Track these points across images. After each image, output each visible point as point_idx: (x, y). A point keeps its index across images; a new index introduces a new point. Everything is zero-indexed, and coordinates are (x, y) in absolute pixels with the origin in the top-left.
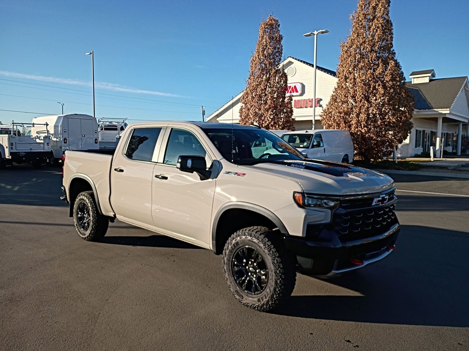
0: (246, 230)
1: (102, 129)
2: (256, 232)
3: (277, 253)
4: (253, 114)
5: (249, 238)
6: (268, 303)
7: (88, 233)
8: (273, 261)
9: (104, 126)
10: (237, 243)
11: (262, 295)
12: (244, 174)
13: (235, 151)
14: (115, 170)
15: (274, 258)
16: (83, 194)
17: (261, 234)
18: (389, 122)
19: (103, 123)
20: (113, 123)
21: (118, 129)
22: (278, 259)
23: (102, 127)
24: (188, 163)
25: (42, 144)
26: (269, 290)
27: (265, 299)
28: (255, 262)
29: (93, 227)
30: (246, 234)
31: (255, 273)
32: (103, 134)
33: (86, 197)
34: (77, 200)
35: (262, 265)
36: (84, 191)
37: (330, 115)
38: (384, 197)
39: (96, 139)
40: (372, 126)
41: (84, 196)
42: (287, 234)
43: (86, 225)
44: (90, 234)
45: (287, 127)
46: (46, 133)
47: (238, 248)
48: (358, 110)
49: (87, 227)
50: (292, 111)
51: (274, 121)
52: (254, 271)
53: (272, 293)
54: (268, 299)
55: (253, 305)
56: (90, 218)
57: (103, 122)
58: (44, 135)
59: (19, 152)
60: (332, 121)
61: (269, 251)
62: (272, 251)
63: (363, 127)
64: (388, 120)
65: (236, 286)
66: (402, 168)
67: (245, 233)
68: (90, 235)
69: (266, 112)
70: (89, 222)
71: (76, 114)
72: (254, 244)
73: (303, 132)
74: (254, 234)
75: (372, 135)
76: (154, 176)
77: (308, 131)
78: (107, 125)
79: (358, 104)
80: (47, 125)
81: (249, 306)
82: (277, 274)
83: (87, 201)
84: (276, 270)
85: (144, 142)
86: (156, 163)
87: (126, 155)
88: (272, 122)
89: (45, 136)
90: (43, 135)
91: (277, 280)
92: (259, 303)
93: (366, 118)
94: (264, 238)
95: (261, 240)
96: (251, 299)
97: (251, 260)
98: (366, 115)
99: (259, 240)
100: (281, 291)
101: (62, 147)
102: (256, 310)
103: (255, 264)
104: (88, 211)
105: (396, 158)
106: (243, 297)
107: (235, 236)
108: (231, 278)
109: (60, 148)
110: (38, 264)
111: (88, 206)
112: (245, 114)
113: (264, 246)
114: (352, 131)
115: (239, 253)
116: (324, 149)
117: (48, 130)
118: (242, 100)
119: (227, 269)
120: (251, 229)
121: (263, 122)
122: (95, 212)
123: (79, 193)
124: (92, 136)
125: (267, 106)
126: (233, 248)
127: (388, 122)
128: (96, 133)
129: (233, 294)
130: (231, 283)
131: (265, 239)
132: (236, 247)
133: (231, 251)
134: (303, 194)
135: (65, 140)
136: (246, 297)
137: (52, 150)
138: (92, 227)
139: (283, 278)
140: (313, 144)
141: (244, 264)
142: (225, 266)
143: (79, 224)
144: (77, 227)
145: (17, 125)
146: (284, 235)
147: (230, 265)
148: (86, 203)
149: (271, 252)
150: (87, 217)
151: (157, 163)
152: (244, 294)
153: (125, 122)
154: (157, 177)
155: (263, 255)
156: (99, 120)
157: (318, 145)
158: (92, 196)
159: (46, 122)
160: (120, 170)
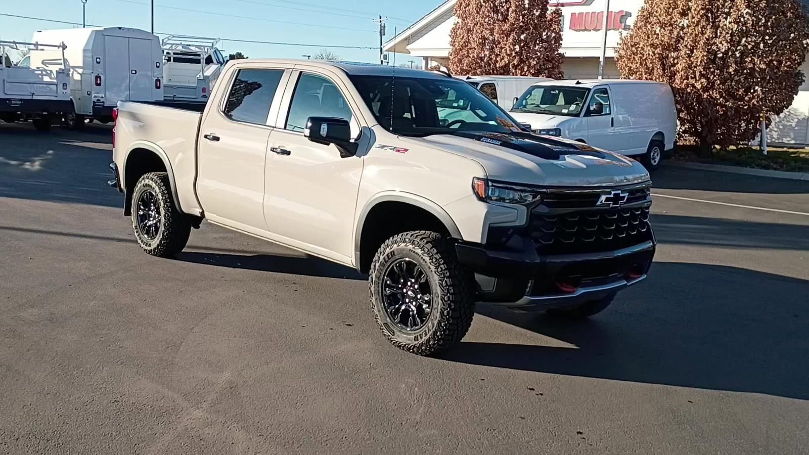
0: (407, 234)
1: (169, 60)
2: (421, 239)
3: (447, 271)
4: (478, 42)
5: (410, 246)
6: (429, 343)
7: (155, 243)
8: (440, 282)
9: (174, 54)
10: (393, 253)
11: (421, 331)
12: (406, 150)
13: (409, 114)
14: (206, 137)
15: (442, 278)
16: (150, 177)
17: (427, 243)
18: (753, 69)
19: (172, 47)
20: (190, 47)
21: (201, 60)
22: (448, 280)
23: (169, 55)
24: (322, 129)
25: (55, 84)
26: (432, 324)
27: (425, 336)
28: (416, 283)
29: (165, 235)
30: (407, 240)
31: (415, 299)
32: (170, 69)
33: (156, 183)
34: (139, 185)
35: (425, 288)
36: (151, 172)
37: (634, 49)
38: (619, 194)
39: (158, 80)
40: (717, 76)
41: (152, 180)
42: (460, 240)
43: (152, 229)
44: (158, 245)
45: (546, 71)
46: (61, 64)
47: (394, 260)
48: (692, 41)
49: (154, 233)
50: (558, 39)
51: (520, 58)
52: (414, 296)
53: (435, 329)
54: (429, 337)
55: (407, 346)
56: (160, 217)
57: (170, 46)
58: (57, 68)
59: (9, 100)
60: (637, 63)
61: (437, 268)
62: (441, 268)
63: (698, 78)
64: (751, 66)
65: (385, 316)
66: (775, 166)
67: (405, 239)
68: (160, 247)
69: (503, 37)
70: (159, 225)
71: (120, 28)
72: (416, 255)
73: (571, 83)
74: (418, 241)
75: (715, 95)
76: (269, 149)
77: (580, 81)
78: (179, 52)
79: (692, 29)
80: (64, 47)
81: (402, 346)
82: (445, 301)
83: (157, 189)
84: (443, 296)
85: (253, 92)
86: (272, 129)
87: (224, 112)
88: (516, 60)
89: (60, 69)
90: (54, 68)
91: (443, 310)
92: (416, 342)
93: (706, 58)
94: (432, 248)
95: (426, 250)
96: (405, 337)
97: (410, 279)
98: (705, 54)
99: (424, 250)
100: (447, 327)
101: (93, 92)
102: (411, 352)
103: (416, 286)
104: (157, 206)
105: (765, 144)
106: (394, 333)
107: (390, 243)
108: (379, 304)
109: (88, 94)
110: (80, 281)
111: (157, 198)
112: (462, 39)
113: (429, 260)
114: (677, 86)
115: (395, 268)
116: (612, 119)
117: (65, 57)
118: (456, 11)
119: (374, 290)
120: (415, 234)
121: (498, 59)
122: (170, 211)
123: (143, 175)
124: (149, 73)
125: (506, 27)
126: (387, 259)
127: (750, 69)
128: (158, 67)
129: (381, 329)
130: (379, 311)
131: (434, 250)
132: (392, 259)
133: (382, 265)
134: (486, 181)
135: (99, 79)
136: (399, 333)
137: (73, 99)
138: (163, 233)
139: (452, 309)
140: (589, 107)
141: (400, 286)
142: (373, 286)
143: (141, 226)
144: (136, 230)
145: (3, 46)
146: (456, 240)
147: (380, 285)
148: (156, 192)
149: (439, 270)
150: (155, 216)
151: (275, 127)
152: (397, 329)
153: (214, 47)
154: (273, 151)
155: (429, 273)
156: (163, 40)
157: (599, 111)
158: (165, 181)
159: (63, 42)
160: (213, 136)
